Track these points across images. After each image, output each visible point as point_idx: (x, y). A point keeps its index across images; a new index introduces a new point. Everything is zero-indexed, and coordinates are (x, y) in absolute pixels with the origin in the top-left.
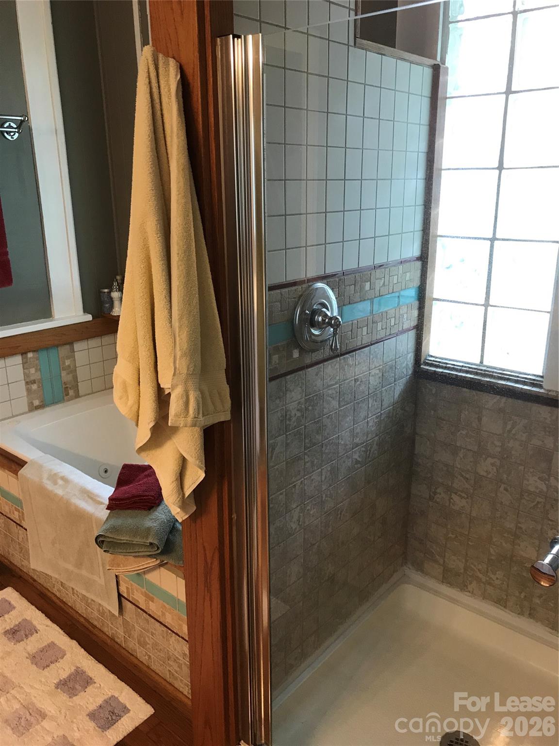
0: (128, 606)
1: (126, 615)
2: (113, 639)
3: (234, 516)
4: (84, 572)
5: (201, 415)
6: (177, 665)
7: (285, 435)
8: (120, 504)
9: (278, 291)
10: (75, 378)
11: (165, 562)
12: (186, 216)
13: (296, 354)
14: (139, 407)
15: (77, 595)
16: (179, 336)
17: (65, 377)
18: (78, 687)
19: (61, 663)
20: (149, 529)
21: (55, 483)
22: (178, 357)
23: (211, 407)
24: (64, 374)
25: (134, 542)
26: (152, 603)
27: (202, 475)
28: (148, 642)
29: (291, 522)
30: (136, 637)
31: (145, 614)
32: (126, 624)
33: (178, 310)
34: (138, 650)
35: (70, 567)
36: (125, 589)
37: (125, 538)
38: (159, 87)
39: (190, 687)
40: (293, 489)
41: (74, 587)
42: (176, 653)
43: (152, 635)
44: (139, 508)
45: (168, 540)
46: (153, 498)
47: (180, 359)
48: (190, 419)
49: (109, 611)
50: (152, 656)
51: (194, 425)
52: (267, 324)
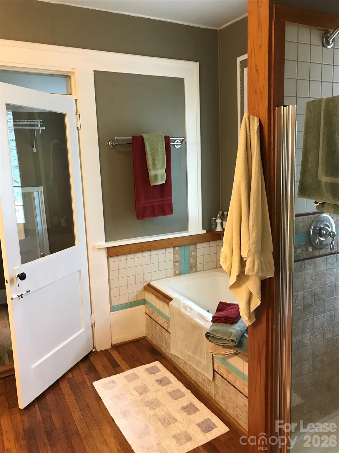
0: (217, 375)
1: (216, 381)
2: (208, 394)
3: (274, 327)
4: (197, 357)
5: (260, 272)
6: (241, 411)
7: (303, 291)
8: (218, 319)
9: (302, 217)
10: (196, 261)
11: (238, 352)
12: (258, 182)
13: (310, 249)
14: (231, 267)
15: (192, 369)
16: (252, 234)
17: (192, 261)
18: (192, 411)
19: (183, 399)
20: (231, 333)
21: (186, 309)
22: (251, 243)
23: (265, 269)
24: (191, 259)
25: (224, 339)
26: (230, 375)
27: (259, 303)
28: (227, 397)
29: (306, 339)
30: (220, 393)
31: (226, 381)
32: (215, 386)
33: (252, 223)
34: (221, 401)
35: (190, 354)
36: (217, 367)
37: (220, 336)
38: (250, 129)
39: (247, 424)
40: (307, 321)
41: (191, 365)
42: (241, 404)
43: (229, 393)
44: (227, 323)
45: (240, 341)
46: (234, 319)
47: (252, 244)
48: (255, 273)
49: (208, 378)
50: (228, 405)
51: (256, 275)
52: (294, 233)
